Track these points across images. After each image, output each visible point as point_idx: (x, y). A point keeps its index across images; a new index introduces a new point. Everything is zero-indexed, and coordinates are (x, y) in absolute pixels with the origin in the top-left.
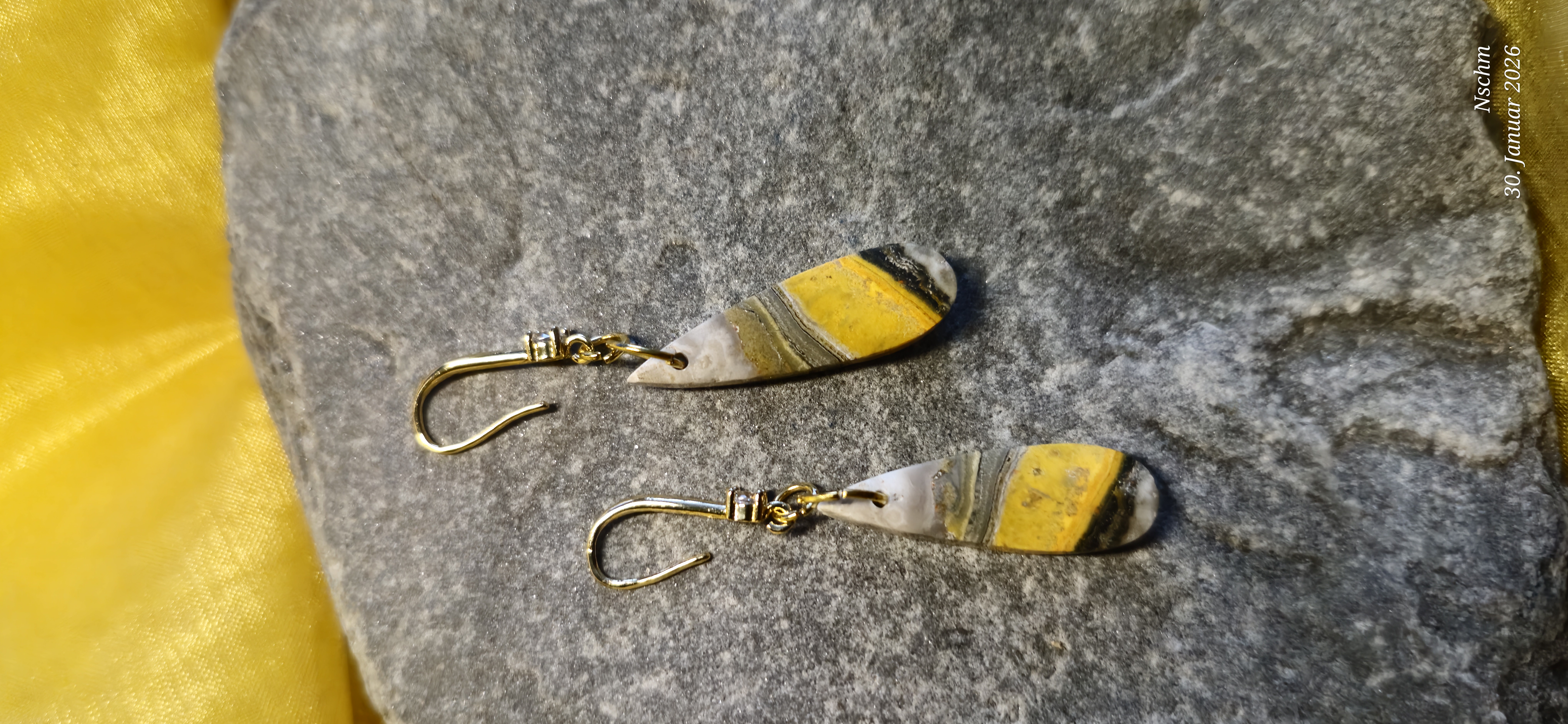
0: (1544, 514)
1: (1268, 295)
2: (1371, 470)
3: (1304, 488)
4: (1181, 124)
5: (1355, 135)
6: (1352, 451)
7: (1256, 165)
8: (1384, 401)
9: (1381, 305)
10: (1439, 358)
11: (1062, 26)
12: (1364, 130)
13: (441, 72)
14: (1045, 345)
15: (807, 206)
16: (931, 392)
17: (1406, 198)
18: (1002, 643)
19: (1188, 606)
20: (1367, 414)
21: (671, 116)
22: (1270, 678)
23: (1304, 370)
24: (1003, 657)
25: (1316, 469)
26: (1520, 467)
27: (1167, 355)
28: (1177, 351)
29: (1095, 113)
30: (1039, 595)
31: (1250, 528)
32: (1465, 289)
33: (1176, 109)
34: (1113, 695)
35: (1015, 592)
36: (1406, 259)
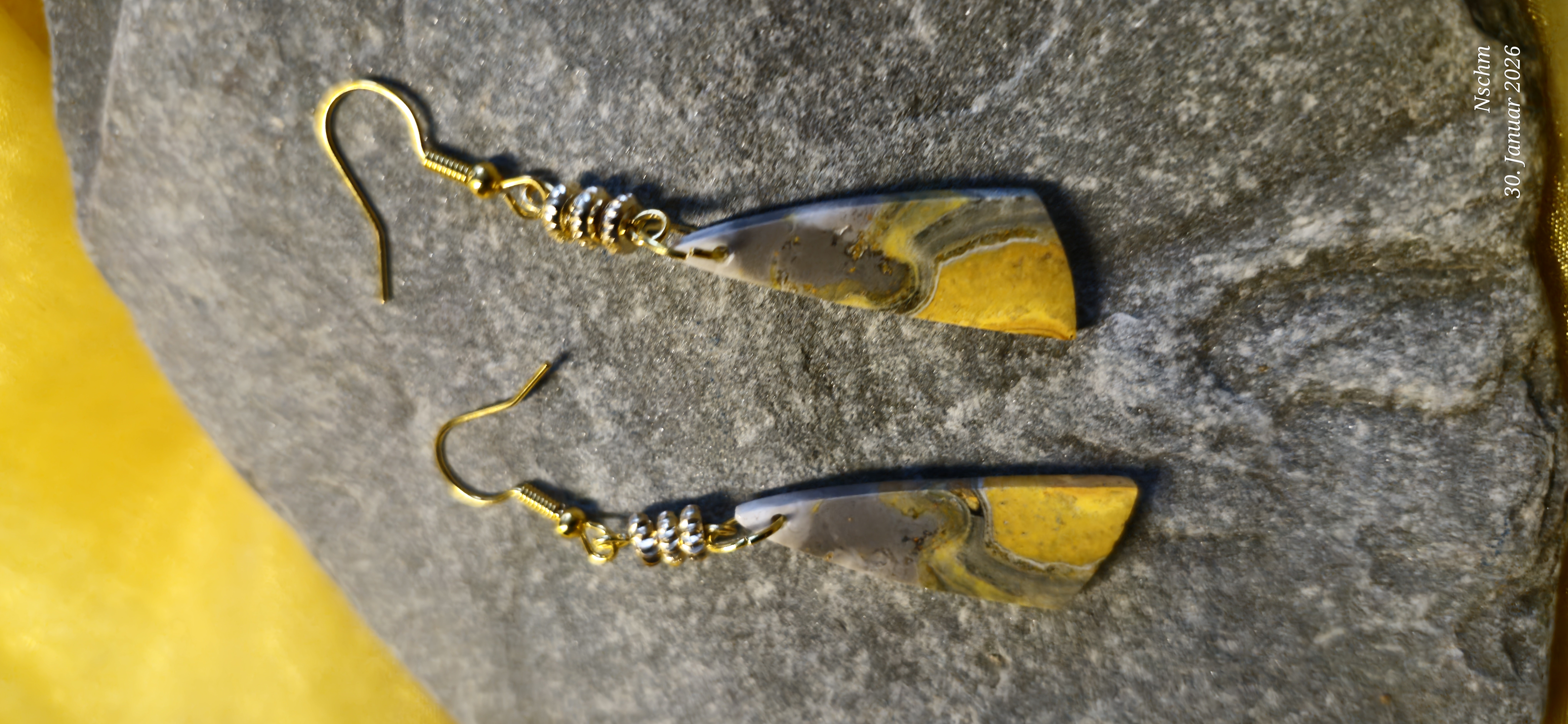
0: (1520, 458)
1: (1192, 267)
2: (1320, 436)
3: (1242, 468)
4: (1059, 99)
5: (1285, 62)
6: (1299, 417)
7: (1160, 127)
8: (1335, 360)
9: (1332, 251)
10: (1405, 296)
11: (889, 19)
12: (1296, 53)
13: (266, 253)
14: (941, 386)
15: (658, 314)
16: (834, 460)
17: (1359, 123)
18: (946, 667)
19: (1124, 602)
20: (1314, 377)
21: (492, 253)
22: (1212, 652)
23: (1240, 339)
24: (949, 679)
25: (1256, 446)
26: (1497, 409)
27: (1077, 363)
28: (1089, 357)
29: (952, 112)
30: (975, 621)
31: (1184, 519)
32: (1436, 219)
33: (1050, 83)
34: (1057, 692)
35: (952, 623)
36: (1361, 196)
